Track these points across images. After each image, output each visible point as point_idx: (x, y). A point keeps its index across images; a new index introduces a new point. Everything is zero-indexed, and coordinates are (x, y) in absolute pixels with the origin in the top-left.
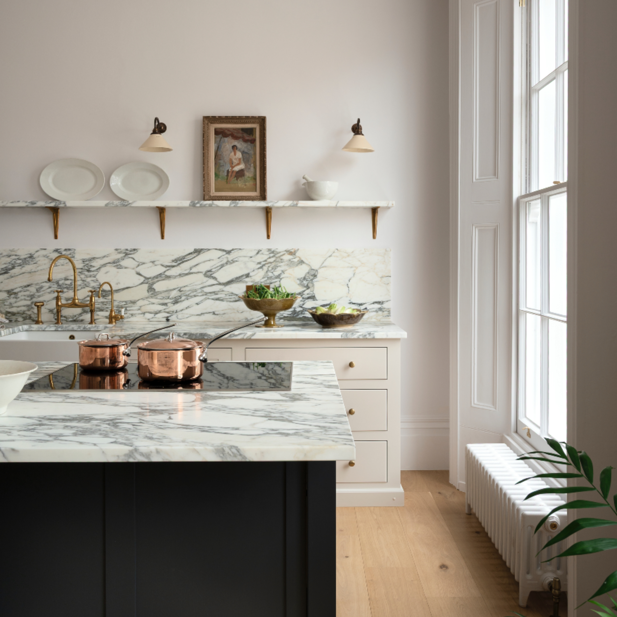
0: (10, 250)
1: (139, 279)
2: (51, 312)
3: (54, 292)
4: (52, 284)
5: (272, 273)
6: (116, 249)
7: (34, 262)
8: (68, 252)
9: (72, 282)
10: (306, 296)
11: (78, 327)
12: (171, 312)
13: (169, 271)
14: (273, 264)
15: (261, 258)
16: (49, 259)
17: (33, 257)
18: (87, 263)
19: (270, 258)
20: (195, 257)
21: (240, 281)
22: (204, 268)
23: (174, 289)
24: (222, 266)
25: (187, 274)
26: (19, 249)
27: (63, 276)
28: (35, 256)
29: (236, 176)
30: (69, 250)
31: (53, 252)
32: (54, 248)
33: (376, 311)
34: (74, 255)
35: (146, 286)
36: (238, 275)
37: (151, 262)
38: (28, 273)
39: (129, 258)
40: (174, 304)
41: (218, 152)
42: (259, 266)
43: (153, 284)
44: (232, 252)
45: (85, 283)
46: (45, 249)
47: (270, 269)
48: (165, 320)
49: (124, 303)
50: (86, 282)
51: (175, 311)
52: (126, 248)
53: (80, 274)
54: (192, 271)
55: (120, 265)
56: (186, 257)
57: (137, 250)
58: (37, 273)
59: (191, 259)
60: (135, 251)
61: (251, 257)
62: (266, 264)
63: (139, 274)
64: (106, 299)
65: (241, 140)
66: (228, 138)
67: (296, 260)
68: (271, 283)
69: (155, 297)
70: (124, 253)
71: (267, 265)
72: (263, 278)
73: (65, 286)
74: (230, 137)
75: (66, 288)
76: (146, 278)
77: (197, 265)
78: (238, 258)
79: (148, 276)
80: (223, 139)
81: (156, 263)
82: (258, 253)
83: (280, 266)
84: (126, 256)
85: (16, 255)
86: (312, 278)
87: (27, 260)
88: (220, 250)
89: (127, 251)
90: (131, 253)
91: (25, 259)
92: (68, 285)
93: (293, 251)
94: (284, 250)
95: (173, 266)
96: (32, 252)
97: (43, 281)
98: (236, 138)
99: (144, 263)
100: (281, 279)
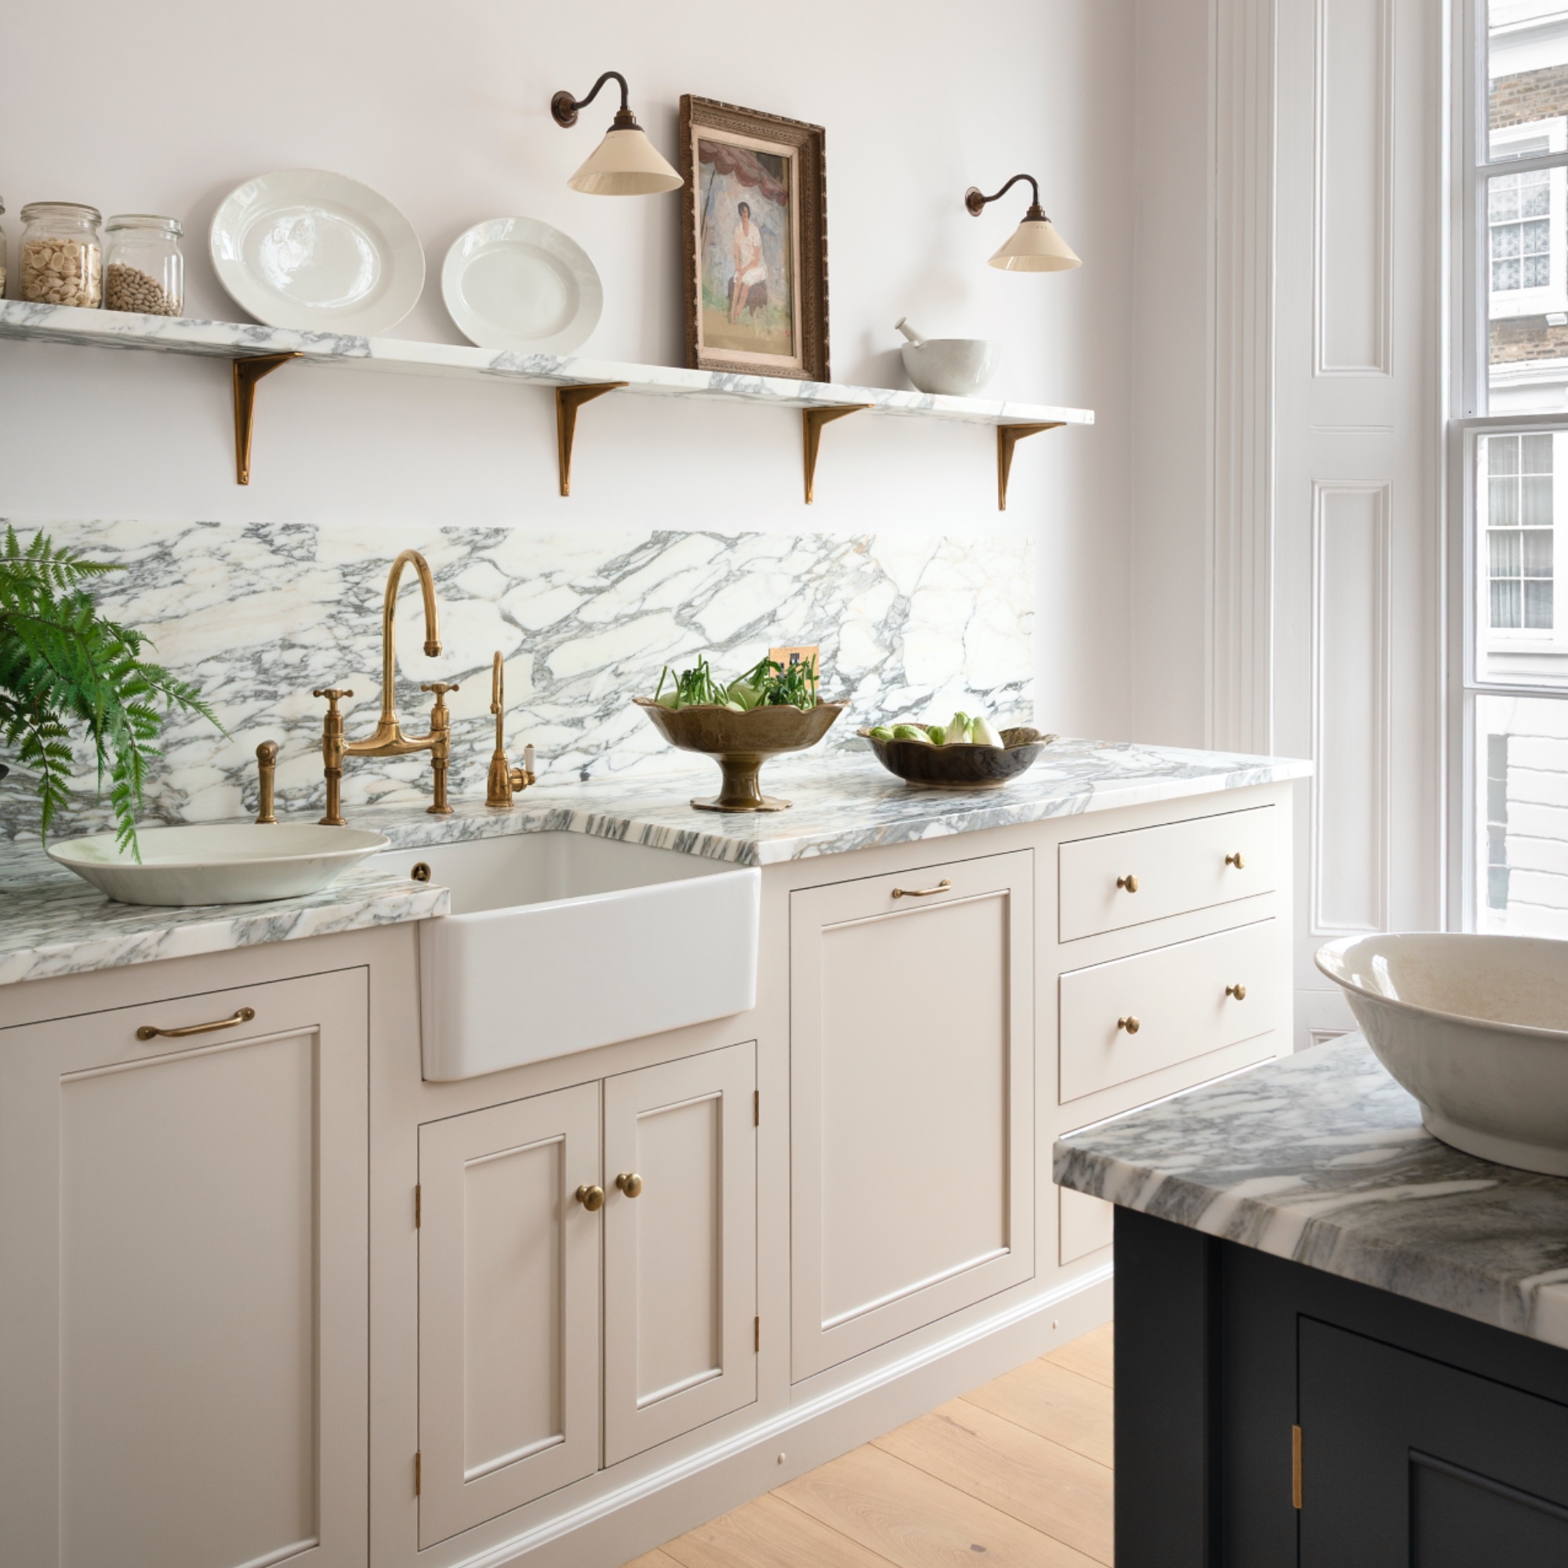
0: (83, 527)
1: (510, 639)
2: (232, 781)
3: (245, 698)
4: (238, 665)
5: (823, 607)
6: (445, 528)
7: (176, 577)
8: (295, 538)
9: (305, 656)
10: (888, 675)
11: (444, 830)
12: (593, 750)
13: (589, 606)
14: (825, 580)
15: (801, 562)
16: (229, 564)
17: (170, 554)
18: (356, 579)
19: (819, 562)
20: (653, 559)
21: (757, 634)
22: (673, 595)
23: (602, 669)
24: (717, 589)
25: (633, 617)
26: (116, 523)
27: (273, 632)
28: (176, 552)
29: (748, 302)
30: (299, 528)
31: (243, 536)
32: (246, 523)
33: (1011, 710)
34: (312, 549)
35: (527, 661)
36: (751, 619)
37: (542, 575)
38: (151, 622)
39: (483, 560)
40: (601, 718)
41: (707, 219)
42: (798, 586)
43: (549, 651)
44: (739, 541)
45: (350, 657)
46: (216, 525)
47: (819, 596)
48: (576, 776)
49: (467, 727)
50: (351, 652)
51: (603, 746)
52: (475, 526)
53: (332, 623)
54: (646, 606)
55: (456, 586)
56: (632, 559)
57: (503, 531)
58: (185, 623)
59: (644, 566)
60: (500, 538)
61: (780, 560)
62: (809, 581)
63: (509, 619)
64: (412, 714)
65: (756, 187)
66: (728, 176)
67: (869, 569)
68: (821, 640)
69: (553, 698)
70: (469, 543)
71: (813, 585)
72: (806, 624)
73: (283, 673)
74: (733, 173)
75: (286, 678)
76: (531, 634)
77: (658, 585)
78: (752, 562)
79: (533, 626)
80: (718, 178)
81: (555, 579)
82: (794, 547)
83: (838, 587)
84: (474, 555)
85: (105, 549)
86: (899, 620)
87: (145, 568)
88: (713, 535)
89: (477, 538)
90: (491, 541)
91: (141, 563)
92: (294, 667)
93: (863, 541)
94: (848, 539)
95: (600, 591)
96: (169, 535)
97: (209, 656)
98: (745, 180)
99: (523, 581)
100: (841, 626)
